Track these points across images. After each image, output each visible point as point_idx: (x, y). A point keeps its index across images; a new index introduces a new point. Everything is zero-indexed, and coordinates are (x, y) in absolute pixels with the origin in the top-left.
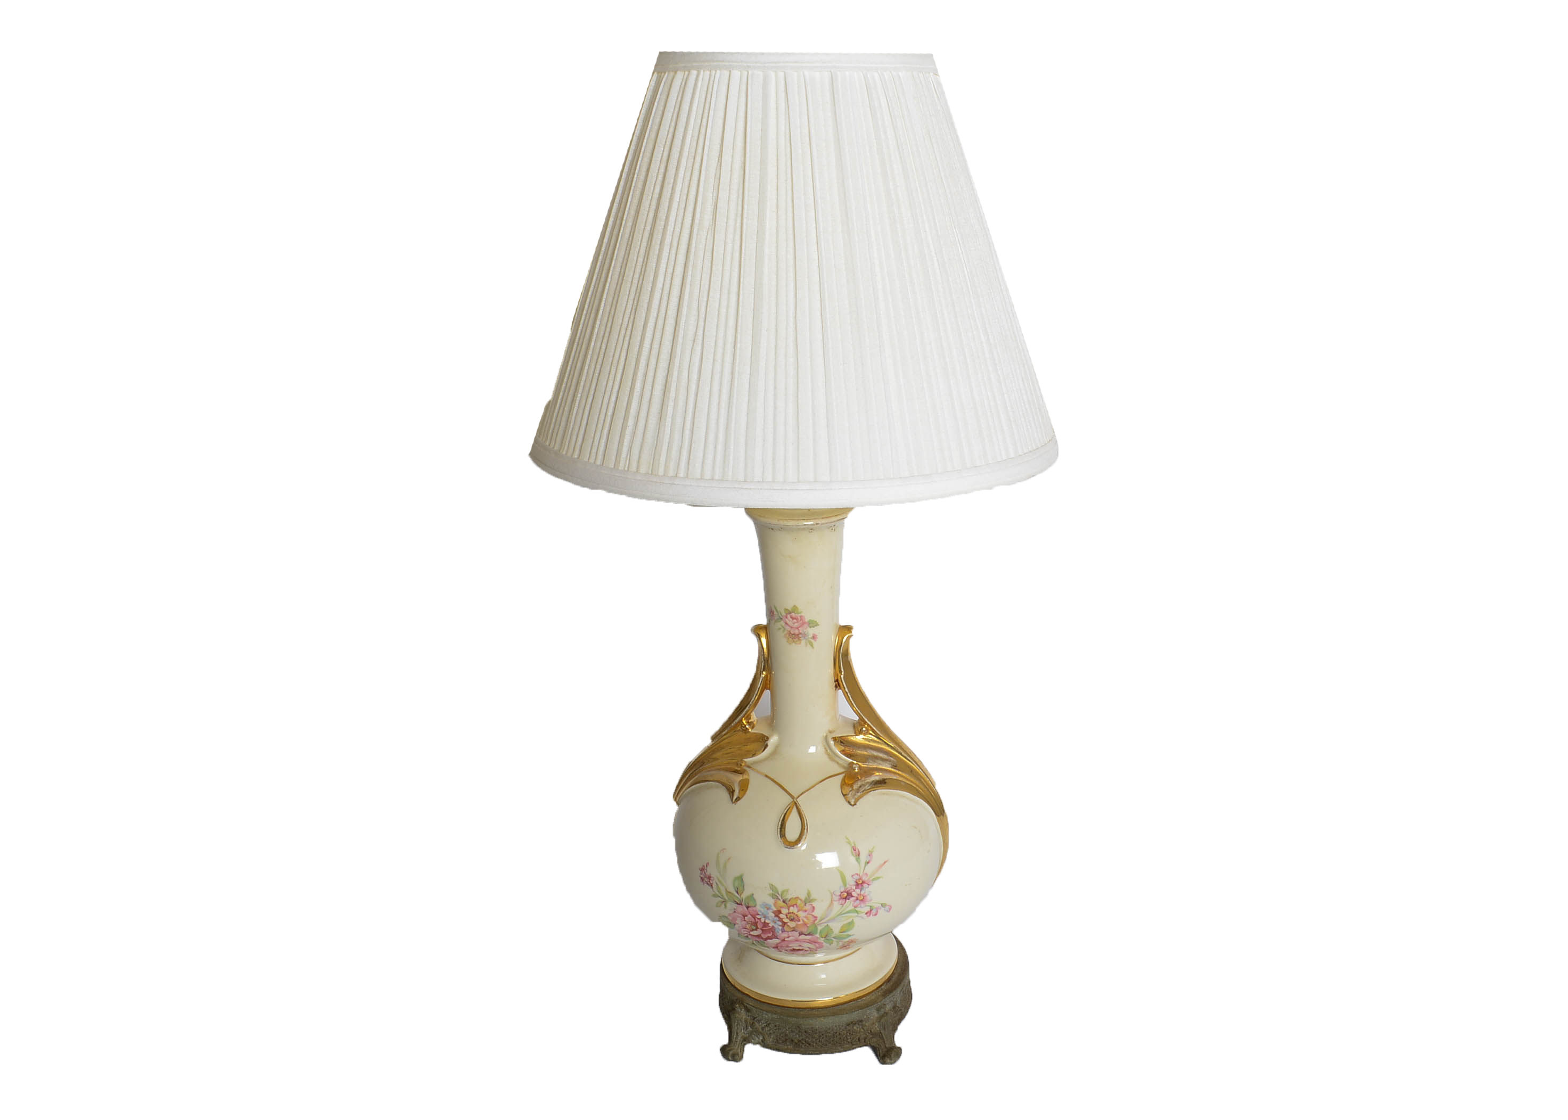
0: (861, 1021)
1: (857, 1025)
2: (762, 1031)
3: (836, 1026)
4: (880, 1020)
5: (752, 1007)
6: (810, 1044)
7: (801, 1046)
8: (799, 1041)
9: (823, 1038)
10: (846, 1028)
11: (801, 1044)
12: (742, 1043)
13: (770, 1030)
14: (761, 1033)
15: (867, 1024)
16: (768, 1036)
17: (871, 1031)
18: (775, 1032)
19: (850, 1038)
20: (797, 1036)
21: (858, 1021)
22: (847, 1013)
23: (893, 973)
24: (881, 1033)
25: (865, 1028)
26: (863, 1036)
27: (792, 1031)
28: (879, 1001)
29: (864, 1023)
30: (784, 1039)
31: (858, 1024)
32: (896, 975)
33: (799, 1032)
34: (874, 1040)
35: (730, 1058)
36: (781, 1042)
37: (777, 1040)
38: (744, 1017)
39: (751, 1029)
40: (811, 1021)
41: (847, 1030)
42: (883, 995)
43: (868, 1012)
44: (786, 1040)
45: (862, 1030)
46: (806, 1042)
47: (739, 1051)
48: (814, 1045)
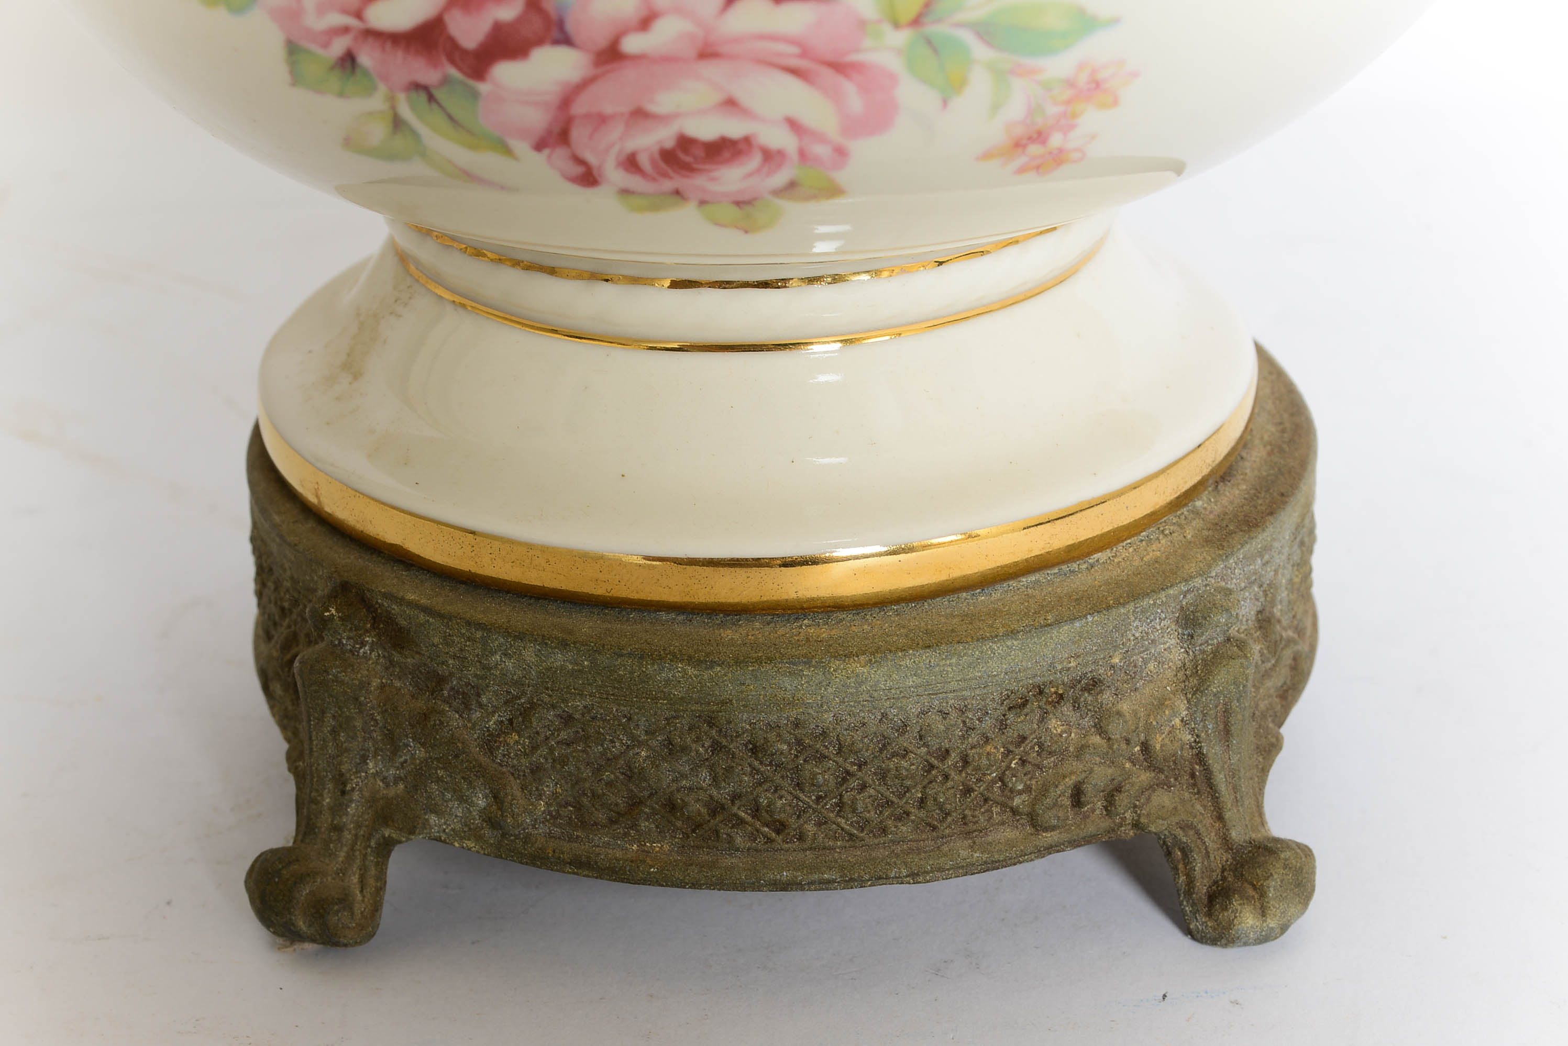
0: (1094, 685)
1: (1066, 709)
2: (484, 760)
3: (944, 715)
4: (1202, 681)
5: (422, 617)
6: (780, 827)
7: (730, 839)
8: (716, 809)
9: (863, 787)
10: (1003, 725)
11: (724, 831)
12: (369, 837)
13: (534, 748)
14: (481, 771)
15: (1125, 707)
16: (523, 788)
17: (1146, 747)
18: (563, 761)
19: (1028, 789)
20: (704, 776)
21: (1074, 684)
22: (1013, 633)
23: (1243, 443)
24: (1200, 758)
25: (1116, 729)
26: (1102, 775)
27: (672, 750)
28: (1192, 568)
29: (1107, 697)
30: (619, 800)
31: (1076, 706)
32: (1257, 455)
33: (717, 747)
34: (1163, 799)
35: (301, 925)
36: (601, 817)
37: (578, 807)
38: (375, 682)
39: (420, 753)
40: (788, 683)
41: (1012, 734)
42: (1208, 541)
43: (1137, 628)
44: (635, 804)
45: (1096, 739)
46: (756, 811)
47: (355, 879)
48: (810, 828)
